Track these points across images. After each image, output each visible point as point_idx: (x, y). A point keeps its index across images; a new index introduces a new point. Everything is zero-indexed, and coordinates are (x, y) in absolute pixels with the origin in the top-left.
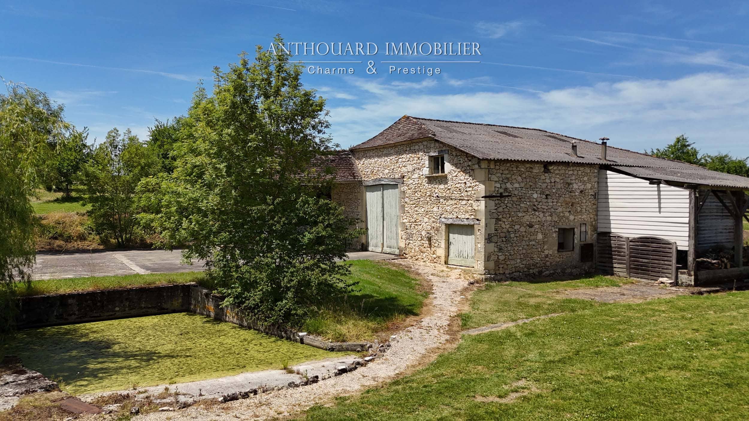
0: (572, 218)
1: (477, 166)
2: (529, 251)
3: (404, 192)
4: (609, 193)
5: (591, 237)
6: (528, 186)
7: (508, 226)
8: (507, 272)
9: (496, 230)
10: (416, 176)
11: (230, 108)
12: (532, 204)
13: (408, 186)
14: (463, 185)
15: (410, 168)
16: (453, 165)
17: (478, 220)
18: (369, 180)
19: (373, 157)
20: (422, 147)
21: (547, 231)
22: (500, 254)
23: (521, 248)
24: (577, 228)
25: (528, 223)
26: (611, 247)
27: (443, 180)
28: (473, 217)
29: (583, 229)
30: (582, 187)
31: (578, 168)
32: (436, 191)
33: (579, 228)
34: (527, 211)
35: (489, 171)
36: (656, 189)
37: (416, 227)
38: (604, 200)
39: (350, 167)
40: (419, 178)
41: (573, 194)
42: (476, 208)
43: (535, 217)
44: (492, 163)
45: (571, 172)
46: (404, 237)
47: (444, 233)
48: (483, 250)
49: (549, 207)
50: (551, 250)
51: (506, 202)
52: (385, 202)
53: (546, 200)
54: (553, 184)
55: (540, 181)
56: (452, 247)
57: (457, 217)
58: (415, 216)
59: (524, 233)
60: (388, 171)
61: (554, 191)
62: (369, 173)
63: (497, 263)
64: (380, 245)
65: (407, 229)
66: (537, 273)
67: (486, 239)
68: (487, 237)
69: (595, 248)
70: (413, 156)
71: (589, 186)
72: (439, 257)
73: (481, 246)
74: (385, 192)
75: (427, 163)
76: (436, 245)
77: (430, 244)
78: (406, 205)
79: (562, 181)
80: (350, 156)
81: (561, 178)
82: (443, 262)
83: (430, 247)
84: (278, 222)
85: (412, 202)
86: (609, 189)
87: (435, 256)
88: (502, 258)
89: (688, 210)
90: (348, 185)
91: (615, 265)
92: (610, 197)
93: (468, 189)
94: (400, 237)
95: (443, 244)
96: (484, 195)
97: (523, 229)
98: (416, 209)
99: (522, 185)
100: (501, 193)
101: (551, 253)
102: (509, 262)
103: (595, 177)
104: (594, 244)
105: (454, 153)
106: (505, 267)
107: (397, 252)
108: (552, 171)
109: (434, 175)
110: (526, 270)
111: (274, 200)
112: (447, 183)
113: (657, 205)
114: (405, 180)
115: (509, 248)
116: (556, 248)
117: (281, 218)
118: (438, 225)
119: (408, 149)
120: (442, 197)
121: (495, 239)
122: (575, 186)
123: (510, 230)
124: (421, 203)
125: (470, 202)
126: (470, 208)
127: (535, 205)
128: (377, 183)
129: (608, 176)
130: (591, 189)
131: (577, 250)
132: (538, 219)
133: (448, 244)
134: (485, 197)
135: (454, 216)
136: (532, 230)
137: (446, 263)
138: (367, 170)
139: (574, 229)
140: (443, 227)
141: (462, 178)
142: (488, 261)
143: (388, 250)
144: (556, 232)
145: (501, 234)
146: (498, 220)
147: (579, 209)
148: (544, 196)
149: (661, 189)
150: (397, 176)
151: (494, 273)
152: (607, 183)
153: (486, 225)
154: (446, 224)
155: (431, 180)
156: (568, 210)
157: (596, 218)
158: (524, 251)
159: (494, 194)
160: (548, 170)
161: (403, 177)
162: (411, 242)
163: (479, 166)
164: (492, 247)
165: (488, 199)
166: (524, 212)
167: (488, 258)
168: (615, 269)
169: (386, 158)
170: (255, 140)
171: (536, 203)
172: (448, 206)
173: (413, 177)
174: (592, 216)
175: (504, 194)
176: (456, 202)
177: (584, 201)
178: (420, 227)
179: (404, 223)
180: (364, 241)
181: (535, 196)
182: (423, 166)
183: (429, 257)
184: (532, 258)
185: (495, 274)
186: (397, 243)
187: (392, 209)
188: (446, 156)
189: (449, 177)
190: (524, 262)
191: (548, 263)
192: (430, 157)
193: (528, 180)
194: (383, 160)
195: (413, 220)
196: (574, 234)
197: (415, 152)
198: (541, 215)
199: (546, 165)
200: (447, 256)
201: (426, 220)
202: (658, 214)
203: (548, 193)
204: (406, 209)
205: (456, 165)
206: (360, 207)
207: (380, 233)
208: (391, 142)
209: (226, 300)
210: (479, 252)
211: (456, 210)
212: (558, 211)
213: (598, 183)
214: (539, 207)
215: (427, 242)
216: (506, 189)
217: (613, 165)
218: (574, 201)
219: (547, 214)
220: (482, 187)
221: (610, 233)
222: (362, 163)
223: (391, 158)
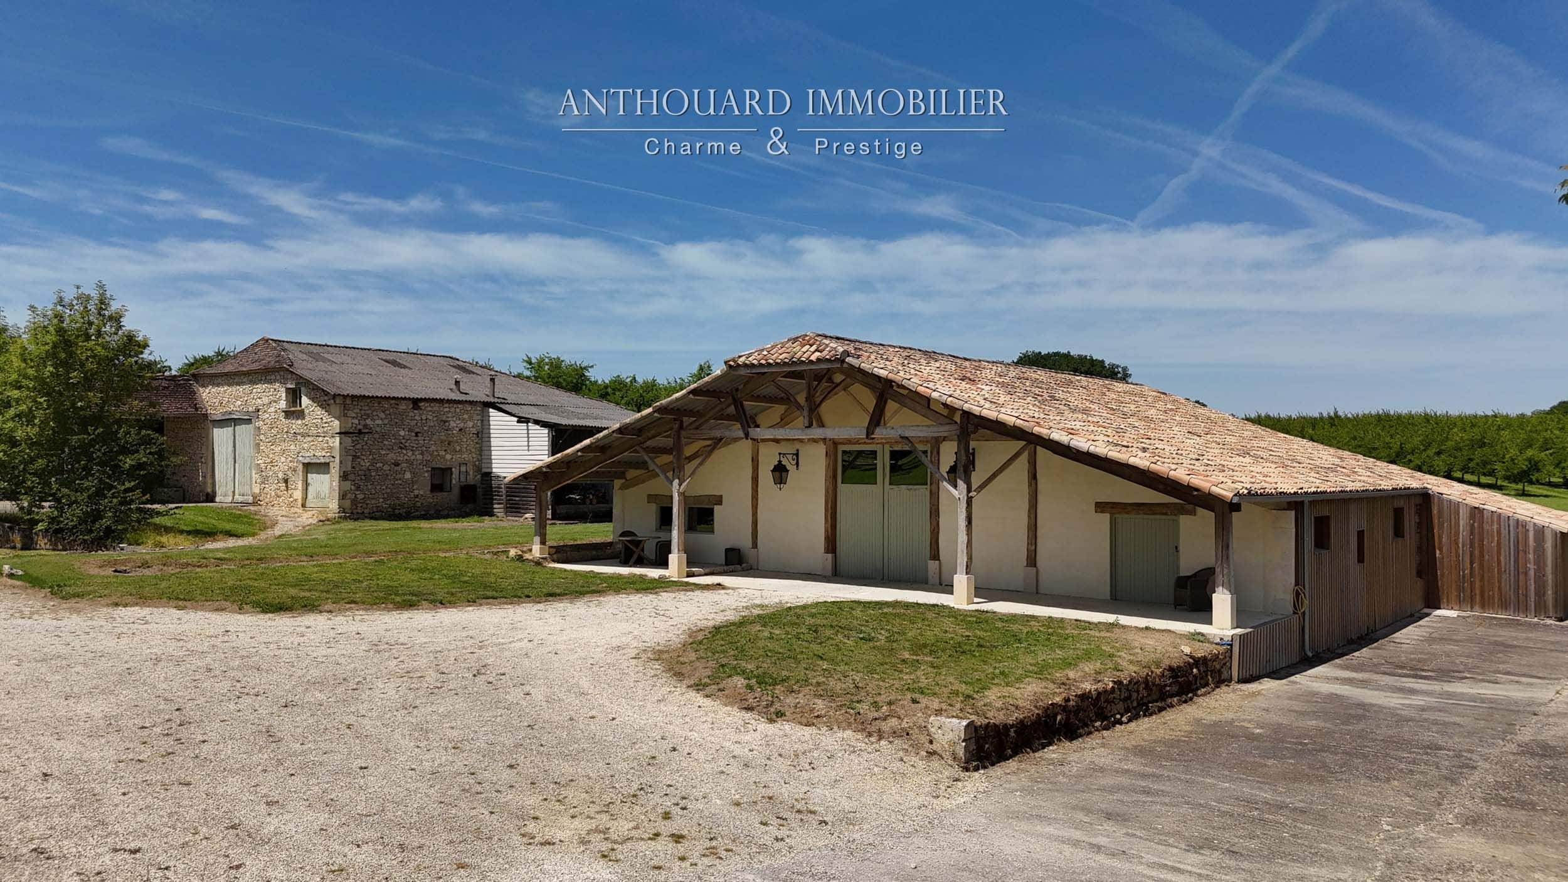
0: (448, 457)
1: (332, 401)
2: (394, 491)
3: (259, 428)
4: (492, 431)
5: (473, 478)
6: (393, 423)
7: (368, 464)
8: (366, 511)
9: (353, 468)
10: (273, 409)
11: (52, 348)
12: (398, 441)
13: (264, 421)
14: (319, 421)
15: (266, 400)
16: (310, 399)
17: (333, 457)
18: (216, 413)
19: (222, 385)
20: (278, 377)
21: (417, 470)
22: (359, 492)
23: (384, 487)
24: (455, 468)
25: (393, 461)
26: (491, 487)
27: (300, 415)
28: (329, 454)
29: (463, 469)
30: (462, 425)
31: (455, 406)
32: (294, 427)
33: (458, 468)
34: (391, 449)
35: (345, 407)
36: (525, 428)
37: (273, 468)
38: (487, 439)
39: (191, 397)
40: (276, 412)
41: (450, 432)
42: (332, 445)
43: (402, 455)
44: (348, 398)
45: (447, 409)
46: (258, 481)
47: (301, 474)
48: (337, 488)
49: (420, 445)
50: (422, 490)
51: (365, 439)
52: (237, 442)
53: (415, 438)
54: (424, 421)
55: (408, 418)
56: (310, 488)
57: (314, 455)
58: (271, 456)
59: (388, 472)
60: (240, 403)
61: (425, 428)
62: (217, 404)
63: (354, 502)
64: (231, 494)
65: (262, 471)
66: (404, 514)
67: (340, 477)
68: (342, 475)
69: (478, 490)
70: (269, 386)
71: (470, 424)
72: (296, 500)
73: (336, 484)
74: (237, 428)
75: (284, 395)
76: (293, 487)
77: (287, 487)
78: (262, 444)
79: (435, 419)
80: (191, 382)
81: (434, 415)
82: (300, 505)
83: (287, 491)
84: (100, 451)
85: (267, 440)
86: (491, 427)
87: (292, 499)
88: (360, 496)
89: (547, 448)
90: (188, 418)
91: (495, 506)
92: (492, 436)
93: (324, 425)
94: (254, 482)
95: (300, 485)
96: (338, 431)
97: (386, 467)
98: (272, 447)
99: (386, 422)
100: (360, 430)
101: (421, 493)
102: (368, 502)
103: (478, 415)
104: (479, 485)
105: (311, 387)
106: (365, 506)
107: (250, 499)
108: (423, 408)
109: (293, 409)
110: (390, 510)
111: (95, 430)
112: (304, 418)
113: (526, 443)
114: (260, 413)
115: (370, 487)
116: (429, 488)
117: (102, 447)
118: (295, 464)
119: (263, 378)
120: (299, 434)
121: (352, 477)
122: (452, 424)
123: (370, 468)
124: (277, 440)
125: (326, 438)
126: (326, 445)
127: (402, 443)
128: (227, 417)
129: (491, 414)
130: (473, 427)
131: (456, 491)
132: (406, 457)
133: (306, 484)
134: (339, 433)
135: (312, 455)
136: (398, 468)
137: (303, 506)
138: (215, 401)
139: (451, 468)
140: (301, 467)
141: (319, 413)
142: (343, 499)
143: (240, 499)
144: (427, 471)
145: (360, 472)
146: (355, 457)
147: (458, 448)
148: (413, 434)
149: (530, 428)
150: (250, 409)
151: (350, 512)
152: (489, 421)
153: (341, 462)
154: (303, 464)
155: (288, 414)
156: (444, 448)
157: (479, 458)
158: (388, 491)
159: (351, 431)
160: (419, 406)
161: (258, 411)
162: (267, 486)
163: (335, 402)
164: (348, 485)
165: (343, 435)
166: (389, 449)
167: (343, 496)
168: (495, 510)
169: (238, 387)
170: (76, 377)
171: (403, 441)
172: (305, 443)
173: (269, 411)
174: (474, 456)
175: (363, 431)
176: (312, 439)
177: (465, 440)
178: (276, 468)
179: (259, 465)
180: (209, 490)
181: (402, 433)
182: (280, 399)
183: (286, 501)
184: (398, 498)
185: (352, 513)
186: (251, 488)
187: (245, 448)
188: (303, 389)
189: (307, 411)
190: (388, 502)
191: (419, 504)
192: (288, 389)
193: (393, 417)
194: (234, 389)
195: (269, 461)
196: (452, 474)
197: (270, 382)
198: (410, 454)
199: (416, 402)
200: (305, 498)
201: (283, 459)
202: (526, 453)
203: (417, 430)
204: (262, 448)
205: (313, 399)
206: (204, 447)
207: (230, 479)
208: (244, 369)
209: (40, 524)
210: (334, 490)
211: (313, 447)
212: (431, 449)
213: (482, 421)
214: (407, 444)
215: (284, 485)
216: (365, 426)
217: (498, 403)
218: (451, 439)
219: (417, 453)
220: (337, 423)
221: (491, 473)
222: (207, 391)
223: (244, 387)
